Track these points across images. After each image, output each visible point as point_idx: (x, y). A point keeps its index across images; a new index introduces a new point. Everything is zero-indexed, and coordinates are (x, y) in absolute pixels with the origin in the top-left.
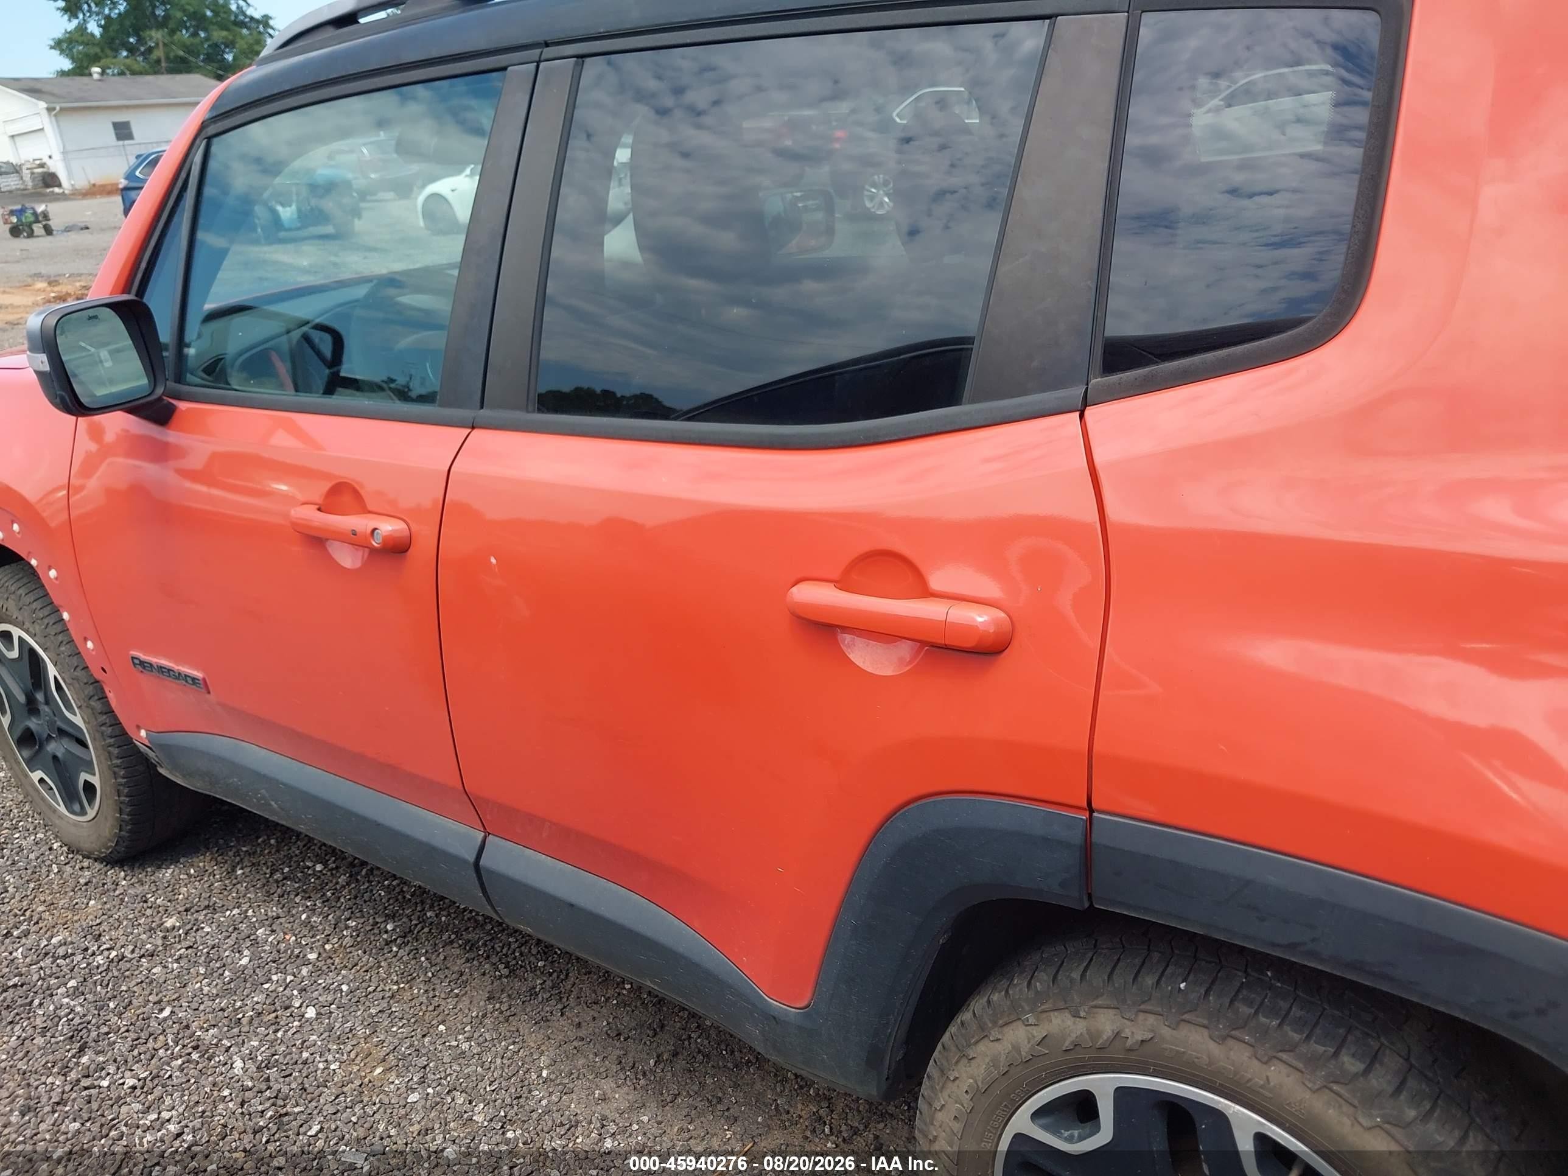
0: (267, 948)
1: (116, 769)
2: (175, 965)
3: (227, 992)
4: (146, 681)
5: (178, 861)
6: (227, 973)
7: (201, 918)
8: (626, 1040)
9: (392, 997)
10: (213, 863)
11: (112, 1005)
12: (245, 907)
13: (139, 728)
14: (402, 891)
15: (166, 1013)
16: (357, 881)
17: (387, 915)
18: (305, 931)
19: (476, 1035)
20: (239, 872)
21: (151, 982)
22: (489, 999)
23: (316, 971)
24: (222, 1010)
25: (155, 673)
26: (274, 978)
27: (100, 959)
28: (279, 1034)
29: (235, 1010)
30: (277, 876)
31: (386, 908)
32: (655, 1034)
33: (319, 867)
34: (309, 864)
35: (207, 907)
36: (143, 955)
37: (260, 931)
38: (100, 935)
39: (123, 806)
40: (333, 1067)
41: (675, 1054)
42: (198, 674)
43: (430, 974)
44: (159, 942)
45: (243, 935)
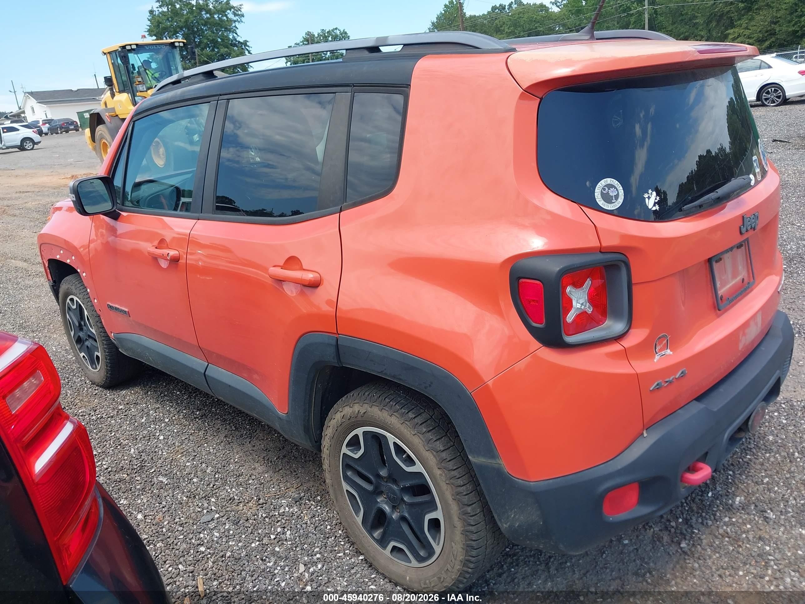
0: (152, 417)
1: (105, 349)
2: (119, 421)
3: (135, 429)
4: (112, 313)
5: (129, 388)
6: (136, 424)
7: (132, 406)
8: (268, 451)
9: (191, 434)
10: (141, 389)
11: (95, 431)
12: (148, 404)
13: (111, 332)
14: (206, 402)
15: (113, 434)
16: (191, 398)
17: (198, 409)
18: (167, 413)
19: (217, 448)
20: (149, 393)
21: (110, 425)
22: (225, 437)
23: (167, 425)
24: (132, 435)
25: (114, 310)
26: (152, 426)
27: (94, 417)
28: (149, 444)
29: (136, 435)
30: (162, 395)
31: (198, 407)
32: (280, 450)
33: (178, 393)
34: (175, 392)
35: (135, 403)
36: (109, 417)
37: (151, 412)
38: (96, 410)
39: (108, 364)
40: (164, 454)
41: (284, 456)
42: (126, 310)
43: (207, 428)
44: (116, 413)
45: (145, 413)
